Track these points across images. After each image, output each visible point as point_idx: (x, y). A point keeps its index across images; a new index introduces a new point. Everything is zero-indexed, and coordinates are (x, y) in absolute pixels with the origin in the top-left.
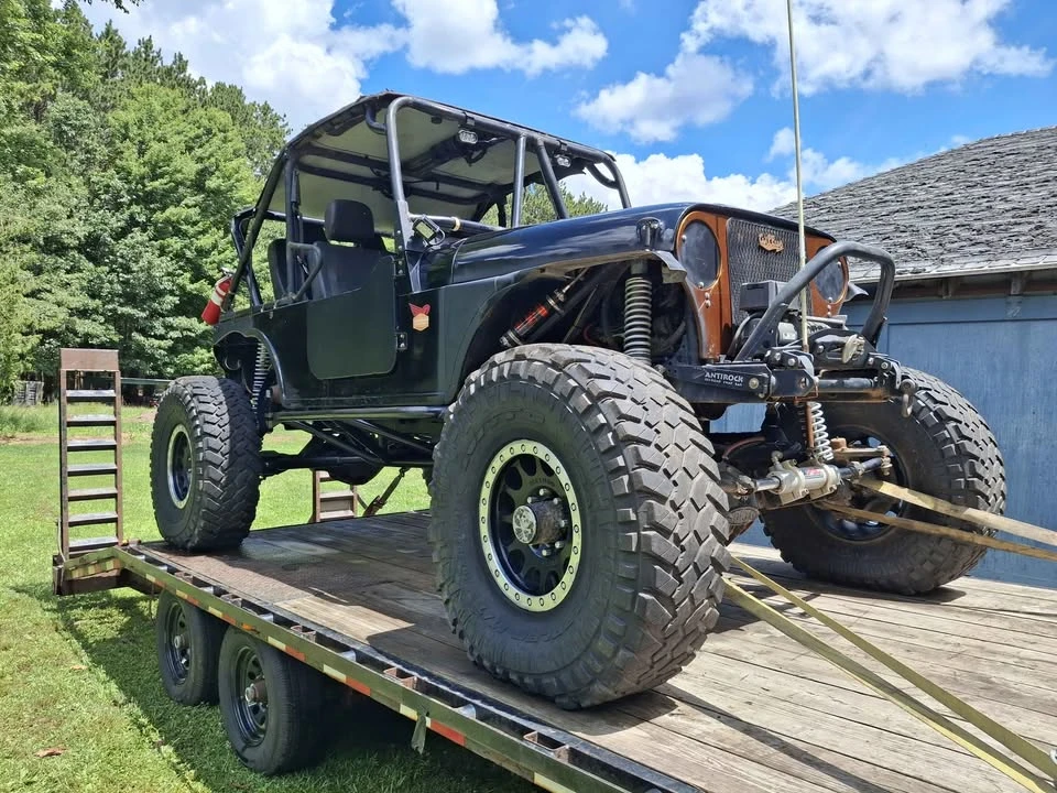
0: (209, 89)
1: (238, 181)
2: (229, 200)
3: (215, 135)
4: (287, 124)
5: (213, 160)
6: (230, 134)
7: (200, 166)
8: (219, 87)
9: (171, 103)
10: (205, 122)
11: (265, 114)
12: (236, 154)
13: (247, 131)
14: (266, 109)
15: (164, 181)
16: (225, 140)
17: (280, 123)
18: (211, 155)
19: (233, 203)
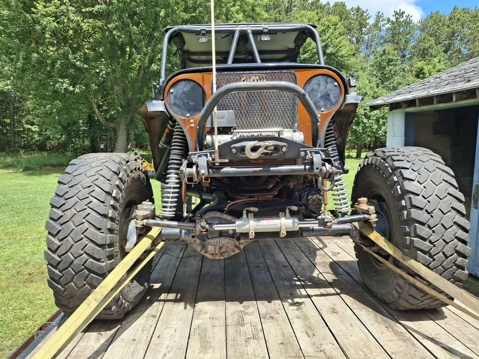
0: (331, 7)
1: (340, 47)
2: (337, 57)
3: (331, 28)
4: (368, 14)
5: (329, 40)
6: (338, 26)
7: (324, 44)
8: (336, 5)
9: (312, 18)
10: (326, 23)
11: (358, 12)
12: (340, 35)
13: (346, 23)
14: (358, 9)
15: (309, 54)
16: (335, 29)
17: (365, 14)
18: (329, 38)
19: (339, 58)
